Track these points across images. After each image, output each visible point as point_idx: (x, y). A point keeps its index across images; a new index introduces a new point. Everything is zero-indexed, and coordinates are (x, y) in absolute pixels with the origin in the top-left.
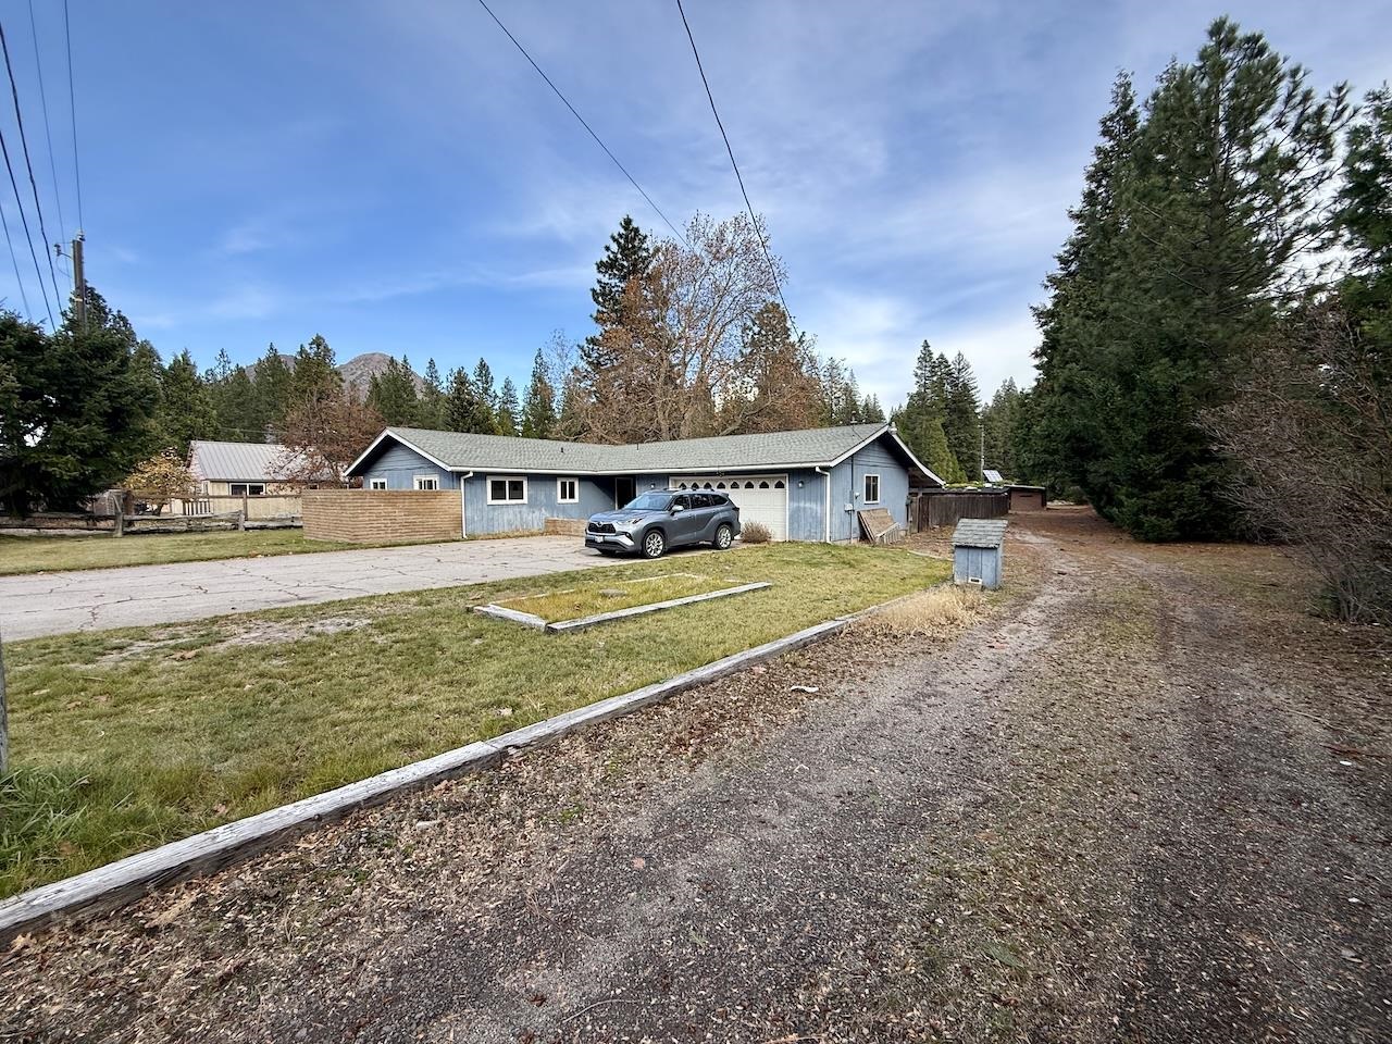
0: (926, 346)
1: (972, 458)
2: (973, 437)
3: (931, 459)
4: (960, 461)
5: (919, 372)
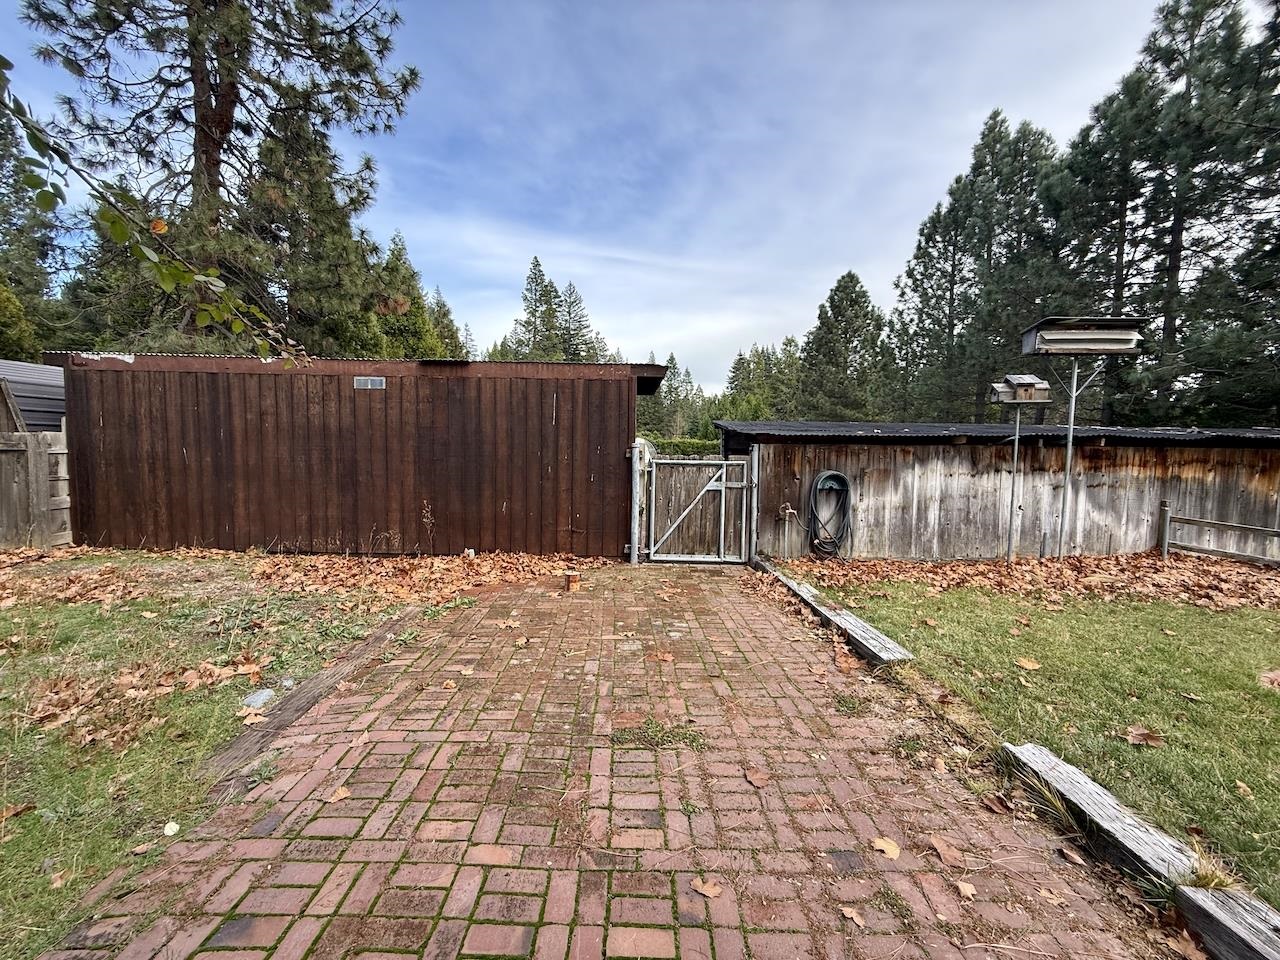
0: (537, 264)
5: (529, 295)
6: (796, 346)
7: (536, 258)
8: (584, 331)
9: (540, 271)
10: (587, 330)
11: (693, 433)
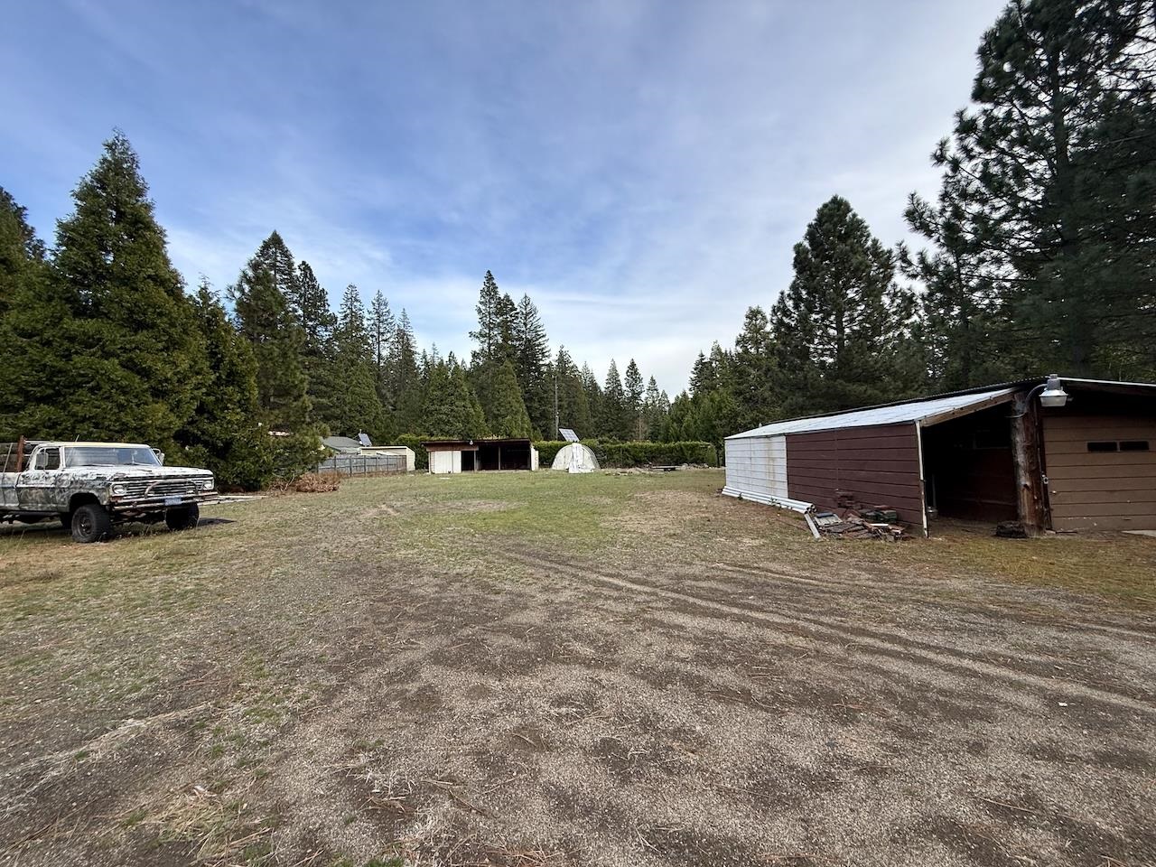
0: (490, 278)
1: (544, 415)
2: (545, 392)
3: (502, 411)
4: (532, 419)
5: (483, 307)
6: (764, 318)
7: (489, 272)
8: (540, 340)
9: (493, 284)
10: (544, 339)
11: (653, 437)
